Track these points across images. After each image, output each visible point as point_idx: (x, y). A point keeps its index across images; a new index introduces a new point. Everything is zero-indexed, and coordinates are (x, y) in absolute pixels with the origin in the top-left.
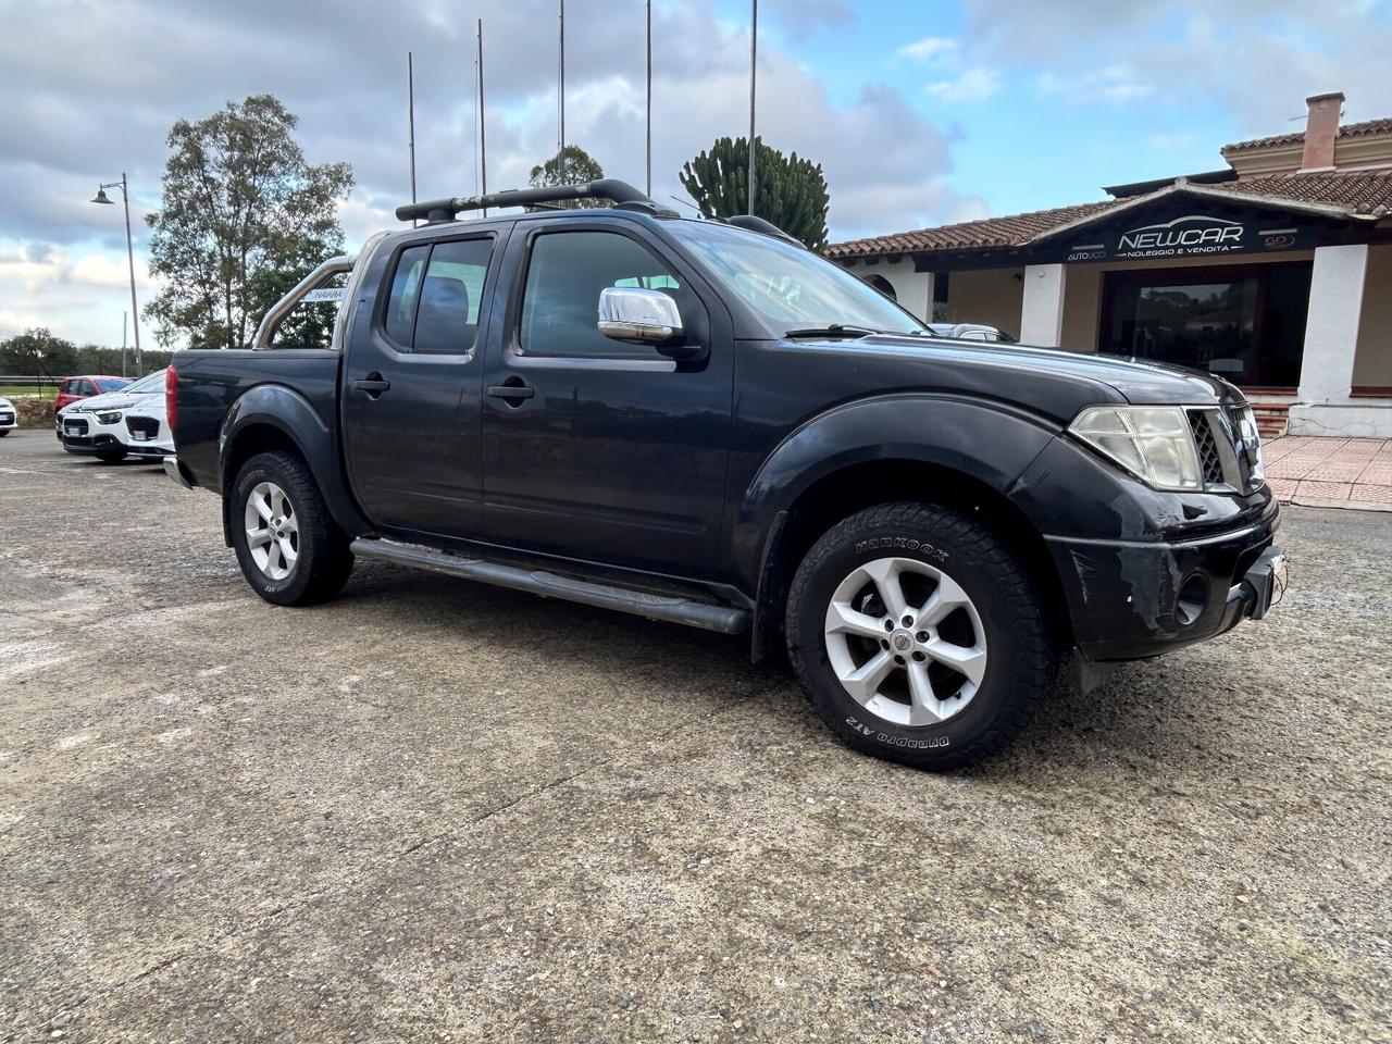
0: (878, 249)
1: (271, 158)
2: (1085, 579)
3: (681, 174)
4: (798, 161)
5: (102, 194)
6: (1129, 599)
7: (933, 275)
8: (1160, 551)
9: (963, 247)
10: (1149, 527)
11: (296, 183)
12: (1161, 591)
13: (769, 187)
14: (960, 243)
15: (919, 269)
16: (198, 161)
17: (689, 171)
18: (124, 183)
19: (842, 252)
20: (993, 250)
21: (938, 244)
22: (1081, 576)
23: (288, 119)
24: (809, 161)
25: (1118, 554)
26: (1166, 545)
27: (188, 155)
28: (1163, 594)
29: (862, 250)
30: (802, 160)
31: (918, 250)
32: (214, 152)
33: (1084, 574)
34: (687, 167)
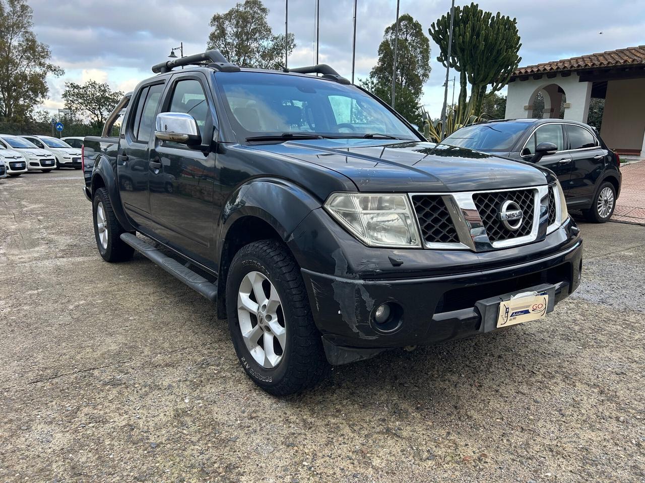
0: (555, 68)
1: (255, 31)
2: (317, 297)
3: (430, 30)
4: (500, 18)
5: (173, 53)
6: (339, 312)
7: (591, 84)
8: (354, 285)
9: (610, 65)
10: (350, 270)
11: (268, 44)
12: (356, 309)
13: (478, 35)
14: (609, 63)
15: (582, 80)
16: (223, 33)
17: (434, 28)
18: (182, 47)
19: (532, 71)
20: (631, 67)
21: (594, 64)
22: (315, 295)
23: (264, 10)
24: (508, 17)
25: (332, 284)
26: (362, 282)
27: (218, 31)
28: (358, 312)
29: (545, 69)
30: (503, 17)
31: (580, 68)
32: (230, 29)
33: (318, 293)
34: (433, 25)
